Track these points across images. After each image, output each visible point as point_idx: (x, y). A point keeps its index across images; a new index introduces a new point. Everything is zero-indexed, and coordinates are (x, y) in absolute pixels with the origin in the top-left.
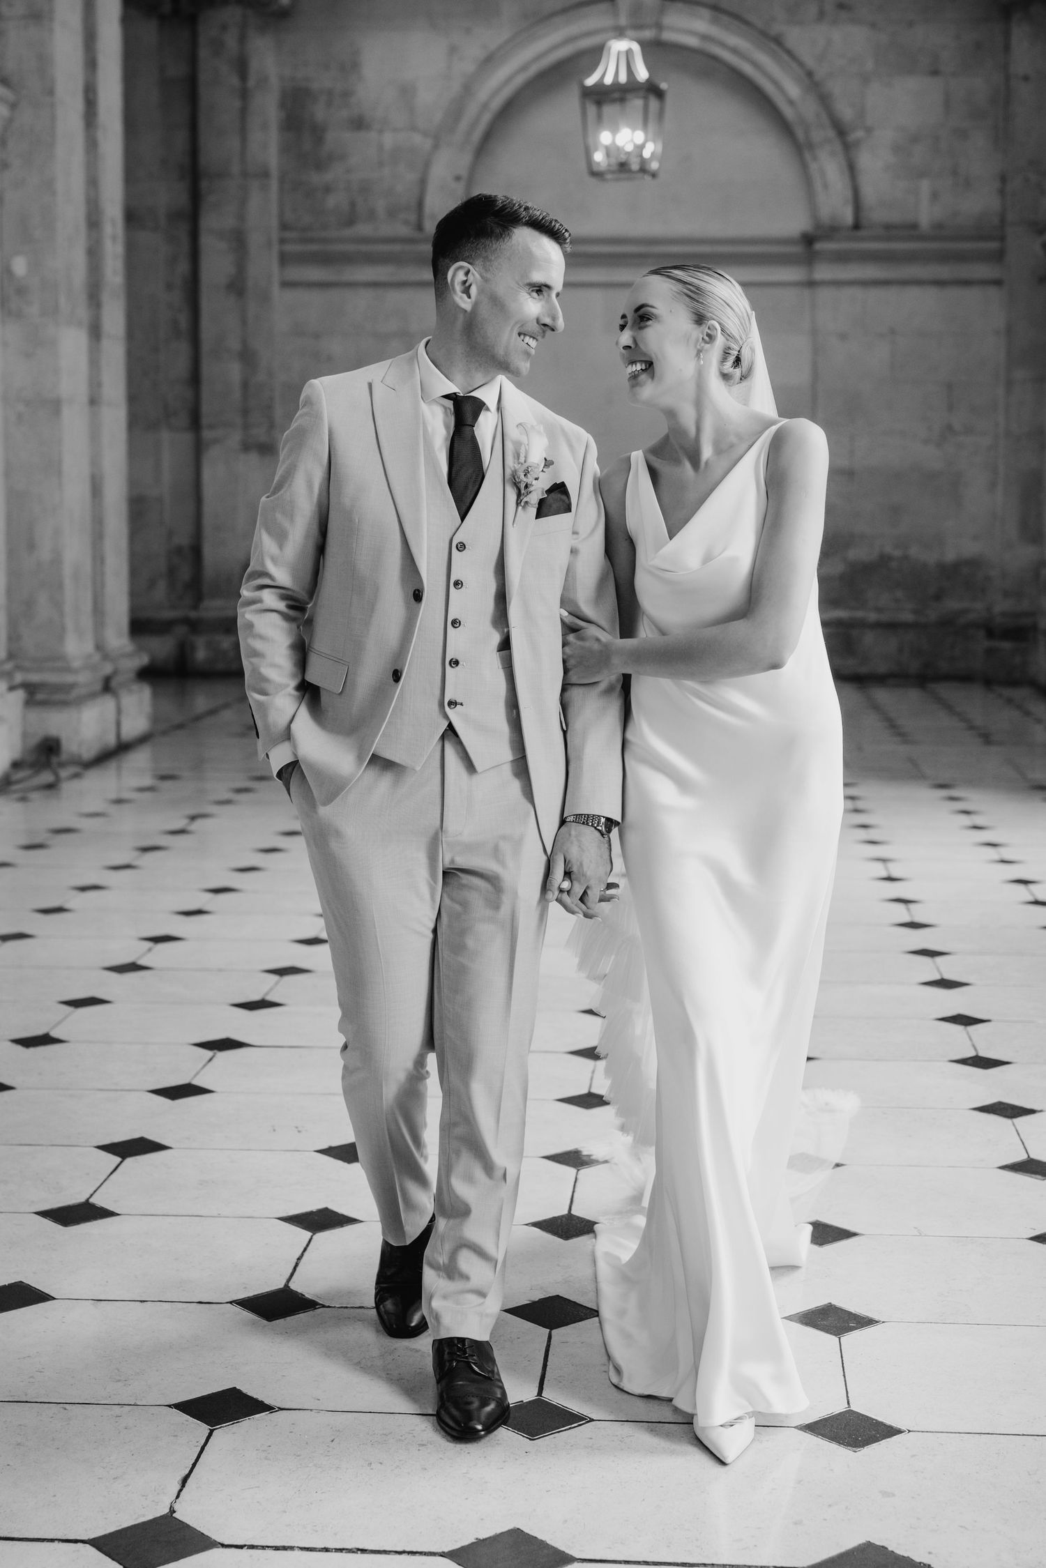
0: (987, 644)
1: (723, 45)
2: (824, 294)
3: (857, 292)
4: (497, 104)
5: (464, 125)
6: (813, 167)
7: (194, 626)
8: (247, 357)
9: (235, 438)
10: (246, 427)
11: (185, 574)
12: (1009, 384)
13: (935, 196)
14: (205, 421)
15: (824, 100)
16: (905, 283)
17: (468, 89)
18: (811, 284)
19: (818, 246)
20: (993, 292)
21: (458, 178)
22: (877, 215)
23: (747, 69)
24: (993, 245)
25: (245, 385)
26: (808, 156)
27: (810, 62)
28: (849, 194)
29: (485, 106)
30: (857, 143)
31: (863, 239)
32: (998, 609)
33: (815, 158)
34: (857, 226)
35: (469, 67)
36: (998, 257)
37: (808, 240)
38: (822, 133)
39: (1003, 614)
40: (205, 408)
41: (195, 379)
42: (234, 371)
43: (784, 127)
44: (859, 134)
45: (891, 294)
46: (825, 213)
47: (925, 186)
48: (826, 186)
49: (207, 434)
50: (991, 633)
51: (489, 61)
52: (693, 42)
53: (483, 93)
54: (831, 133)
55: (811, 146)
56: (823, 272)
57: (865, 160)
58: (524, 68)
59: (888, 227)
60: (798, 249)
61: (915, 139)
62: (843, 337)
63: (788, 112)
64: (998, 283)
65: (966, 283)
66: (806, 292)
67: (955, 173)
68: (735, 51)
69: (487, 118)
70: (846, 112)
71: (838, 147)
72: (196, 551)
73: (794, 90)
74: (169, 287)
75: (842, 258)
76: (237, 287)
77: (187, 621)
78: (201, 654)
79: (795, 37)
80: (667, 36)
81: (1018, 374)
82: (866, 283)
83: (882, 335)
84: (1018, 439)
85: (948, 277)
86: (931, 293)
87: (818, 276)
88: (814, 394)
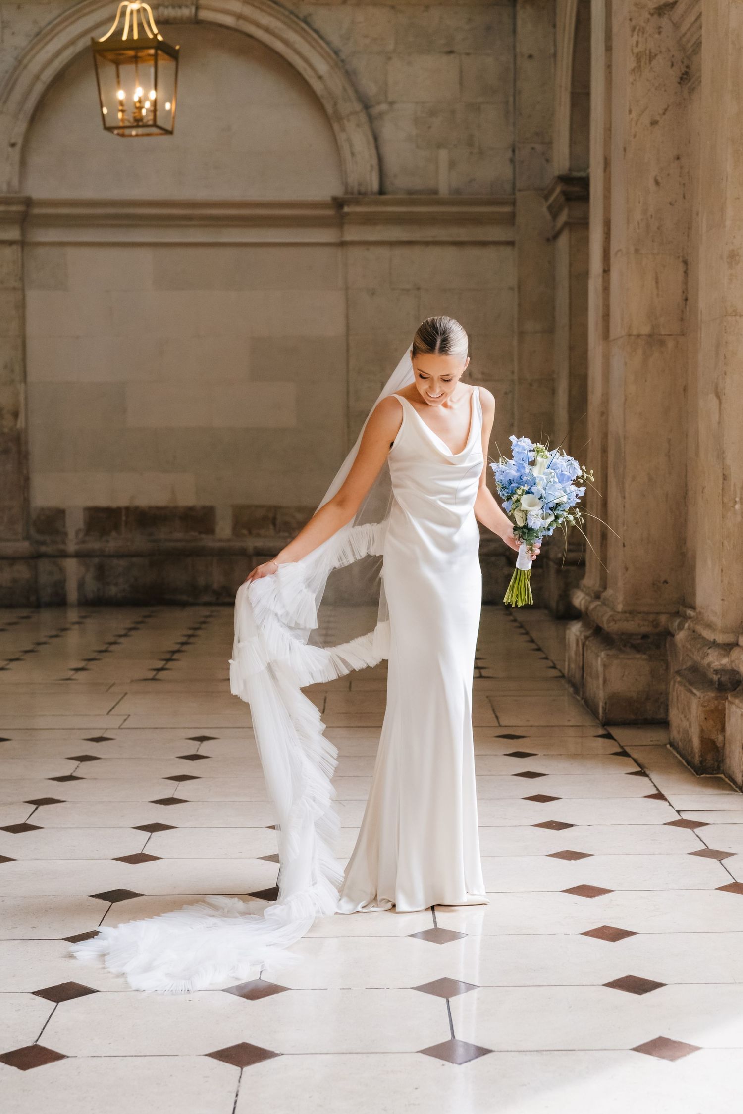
1: (258, 25)
2: (356, 253)
3: (384, 252)
4: (48, 75)
5: (17, 95)
6: (342, 137)
12: (521, 334)
13: (452, 165)
15: (350, 76)
16: (427, 243)
17: (20, 64)
18: (342, 244)
19: (346, 209)
20: (507, 251)
21: (13, 145)
22: (400, 181)
23: (279, 46)
24: (507, 209)
26: (336, 126)
27: (336, 41)
28: (375, 162)
29: (37, 77)
30: (381, 115)
31: (385, 203)
33: (343, 129)
34: (381, 192)
35: (21, 41)
36: (510, 220)
37: (338, 203)
38: (350, 106)
43: (315, 100)
44: (384, 107)
45: (416, 253)
46: (353, 179)
47: (443, 154)
48: (353, 154)
51: (41, 37)
52: (229, 20)
53: (34, 67)
54: (358, 107)
55: (339, 119)
56: (352, 234)
57: (388, 131)
58: (73, 42)
59: (410, 192)
60: (330, 212)
61: (433, 113)
62: (373, 293)
63: (317, 86)
64: (511, 243)
65: (484, 244)
66: (339, 251)
67: (470, 143)
68: (267, 30)
69: (39, 88)
70: (371, 88)
71: (363, 117)
73: (323, 67)
75: (369, 220)
79: (322, 18)
80: (204, 15)
81: (529, 326)
82: (392, 244)
83: (408, 290)
84: (531, 385)
85: (466, 239)
86: (451, 252)
87: (348, 237)
88: (348, 345)
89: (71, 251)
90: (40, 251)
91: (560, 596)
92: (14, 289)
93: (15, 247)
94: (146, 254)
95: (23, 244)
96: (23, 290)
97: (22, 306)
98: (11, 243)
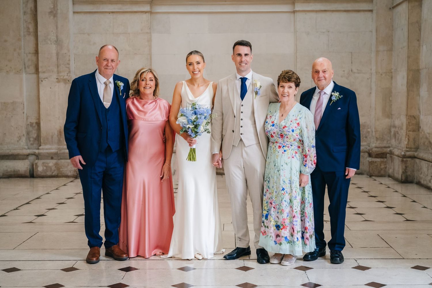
0: (370, 159)
2: (299, 16)
3: (313, 15)
7: (38, 156)
8: (58, 42)
9: (54, 76)
10: (58, 72)
11: (34, 135)
12: (377, 52)
14: (40, 70)
16: (333, 11)
18: (294, 12)
20: (369, 14)
25: (57, 54)
32: (373, 145)
36: (371, 0)
39: (376, 147)
40: (40, 64)
41: (37, 52)
42: (53, 48)
45: (327, 15)
49: (41, 75)
50: (370, 155)
56: (299, 7)
62: (308, 34)
64: (371, 11)
65: (358, 11)
66: (292, 15)
72: (38, 124)
74: (25, 13)
75: (307, 1)
76: (53, 13)
77: (34, 154)
78: (40, 169)
81: (381, 48)
82: (317, 11)
83: (324, 32)
84: (381, 75)
85: (351, 9)
86: (344, 15)
87: (297, 9)
88: (296, 57)
89: (172, 16)
90: (159, 16)
91: (403, 172)
92: (147, 33)
93: (147, 14)
94: (205, 17)
95: (151, 13)
96: (151, 33)
97: (150, 41)
98: (146, 12)
